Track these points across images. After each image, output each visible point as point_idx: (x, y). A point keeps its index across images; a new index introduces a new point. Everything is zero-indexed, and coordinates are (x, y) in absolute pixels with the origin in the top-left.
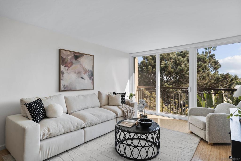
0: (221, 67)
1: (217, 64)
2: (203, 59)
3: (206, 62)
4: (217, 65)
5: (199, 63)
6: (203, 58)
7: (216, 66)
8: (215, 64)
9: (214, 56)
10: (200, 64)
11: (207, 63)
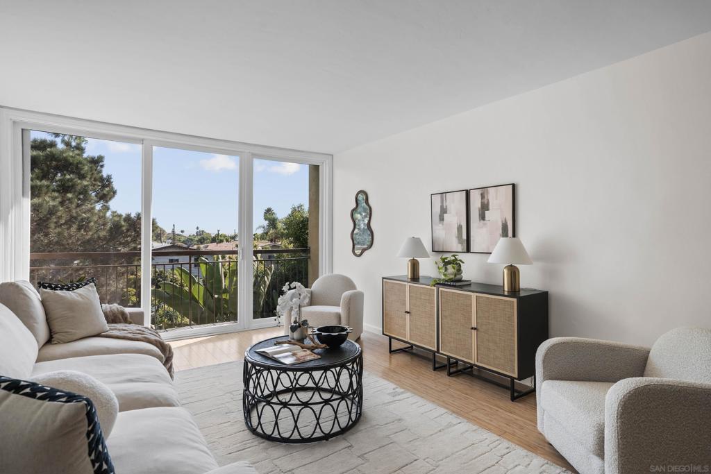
0: (116, 196)
1: (108, 186)
2: (77, 167)
3: (82, 177)
4: (107, 189)
5: (68, 177)
6: (75, 162)
7: (105, 192)
8: (104, 186)
9: (101, 164)
10: (68, 180)
11: (87, 179)
